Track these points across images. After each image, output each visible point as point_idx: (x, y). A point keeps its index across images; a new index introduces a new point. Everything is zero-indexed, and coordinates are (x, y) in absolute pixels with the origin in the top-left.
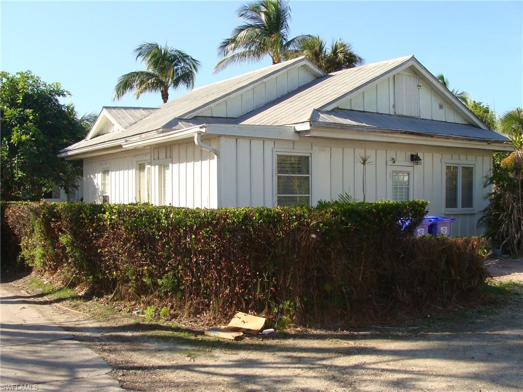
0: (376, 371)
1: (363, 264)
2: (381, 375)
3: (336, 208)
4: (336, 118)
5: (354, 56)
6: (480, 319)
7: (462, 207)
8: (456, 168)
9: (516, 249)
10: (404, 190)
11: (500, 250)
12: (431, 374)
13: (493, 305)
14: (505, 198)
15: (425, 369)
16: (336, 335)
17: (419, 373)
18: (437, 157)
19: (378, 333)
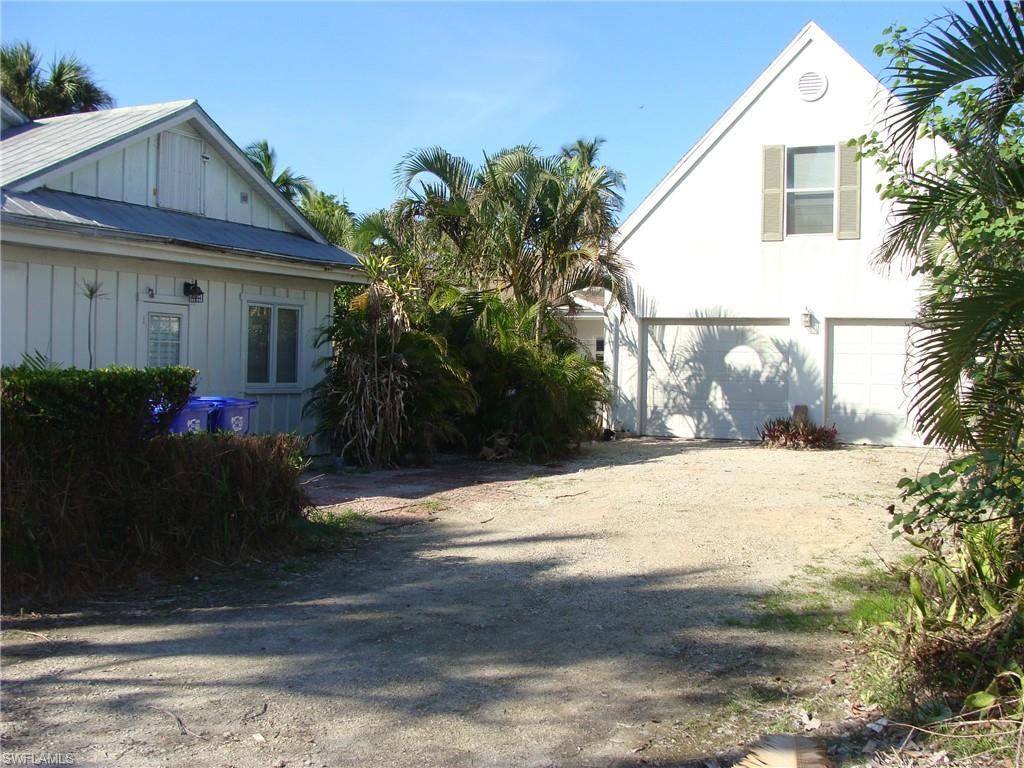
0: (80, 685)
1: (68, 484)
2: (90, 691)
3: (16, 379)
4: (38, 206)
5: (96, 91)
6: (288, 581)
7: (278, 381)
8: (269, 310)
9: (368, 455)
10: (170, 349)
11: (342, 457)
12: (183, 681)
13: (314, 555)
14: (349, 366)
15: (174, 675)
16: (15, 622)
17: (161, 683)
18: (234, 289)
19: (97, 613)
